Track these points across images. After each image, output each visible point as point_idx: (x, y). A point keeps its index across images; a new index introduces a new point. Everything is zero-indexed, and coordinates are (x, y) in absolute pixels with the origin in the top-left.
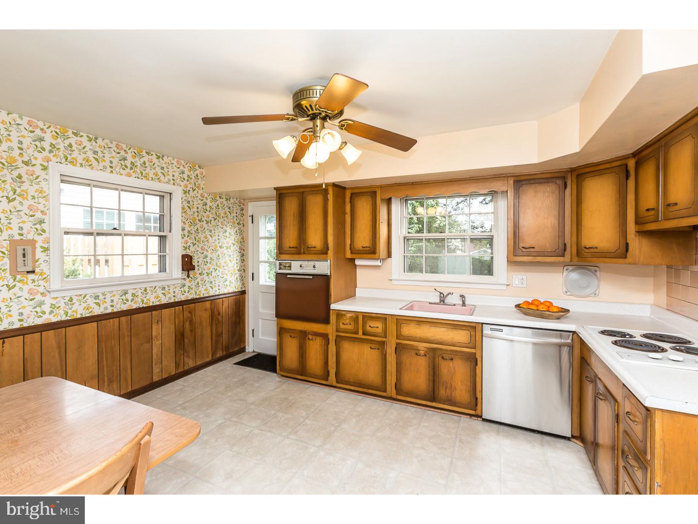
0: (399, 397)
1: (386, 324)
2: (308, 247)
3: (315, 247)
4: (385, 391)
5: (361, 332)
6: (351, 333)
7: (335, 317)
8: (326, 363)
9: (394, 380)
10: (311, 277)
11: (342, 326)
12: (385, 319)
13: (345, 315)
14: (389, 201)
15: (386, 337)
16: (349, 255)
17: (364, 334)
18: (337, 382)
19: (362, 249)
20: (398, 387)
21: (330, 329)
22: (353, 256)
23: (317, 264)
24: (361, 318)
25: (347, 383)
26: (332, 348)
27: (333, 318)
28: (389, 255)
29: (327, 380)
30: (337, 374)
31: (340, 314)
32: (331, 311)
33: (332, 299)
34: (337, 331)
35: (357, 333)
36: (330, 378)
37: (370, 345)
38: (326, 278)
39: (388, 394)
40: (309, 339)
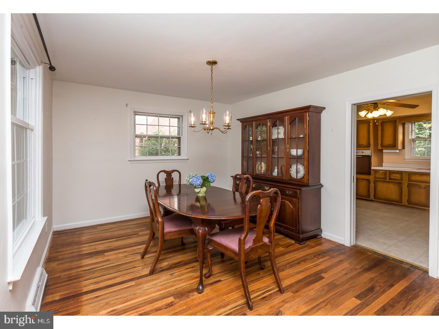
0: (409, 205)
1: (402, 175)
2: (359, 145)
3: (363, 145)
4: (402, 203)
5: (388, 178)
6: (383, 179)
7: (373, 172)
8: (369, 191)
9: (407, 198)
10: (361, 156)
11: (377, 176)
12: (402, 173)
13: (379, 171)
14: (404, 125)
15: (402, 180)
16: (380, 148)
17: (390, 179)
18: (375, 199)
19: (387, 145)
20: (409, 201)
21: (371, 178)
22: (382, 148)
23: (364, 151)
24: (388, 173)
25: (380, 199)
26: (372, 185)
27: (372, 172)
28: (404, 147)
29: (369, 198)
30: (374, 196)
31: (376, 171)
32: (371, 170)
33: (372, 165)
34: (375, 178)
35: (386, 179)
36: (370, 197)
37: (393, 184)
38: (369, 157)
39: (403, 204)
40: (359, 181)
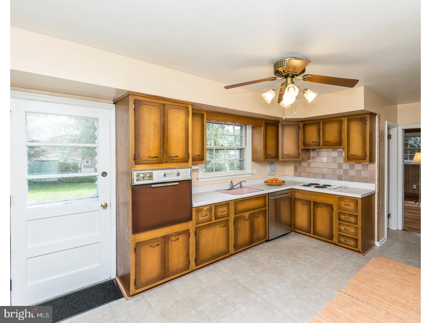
5: (213, 218)
6: (208, 221)
7: (195, 213)
9: (233, 242)
10: (177, 183)
11: (200, 219)
13: (202, 209)
15: (229, 216)
17: (216, 219)
19: (194, 157)
23: (180, 171)
24: (213, 208)
31: (199, 209)
32: (193, 209)
34: (197, 224)
35: (211, 220)
37: (220, 225)
